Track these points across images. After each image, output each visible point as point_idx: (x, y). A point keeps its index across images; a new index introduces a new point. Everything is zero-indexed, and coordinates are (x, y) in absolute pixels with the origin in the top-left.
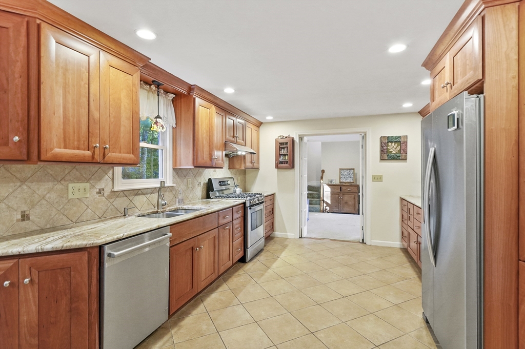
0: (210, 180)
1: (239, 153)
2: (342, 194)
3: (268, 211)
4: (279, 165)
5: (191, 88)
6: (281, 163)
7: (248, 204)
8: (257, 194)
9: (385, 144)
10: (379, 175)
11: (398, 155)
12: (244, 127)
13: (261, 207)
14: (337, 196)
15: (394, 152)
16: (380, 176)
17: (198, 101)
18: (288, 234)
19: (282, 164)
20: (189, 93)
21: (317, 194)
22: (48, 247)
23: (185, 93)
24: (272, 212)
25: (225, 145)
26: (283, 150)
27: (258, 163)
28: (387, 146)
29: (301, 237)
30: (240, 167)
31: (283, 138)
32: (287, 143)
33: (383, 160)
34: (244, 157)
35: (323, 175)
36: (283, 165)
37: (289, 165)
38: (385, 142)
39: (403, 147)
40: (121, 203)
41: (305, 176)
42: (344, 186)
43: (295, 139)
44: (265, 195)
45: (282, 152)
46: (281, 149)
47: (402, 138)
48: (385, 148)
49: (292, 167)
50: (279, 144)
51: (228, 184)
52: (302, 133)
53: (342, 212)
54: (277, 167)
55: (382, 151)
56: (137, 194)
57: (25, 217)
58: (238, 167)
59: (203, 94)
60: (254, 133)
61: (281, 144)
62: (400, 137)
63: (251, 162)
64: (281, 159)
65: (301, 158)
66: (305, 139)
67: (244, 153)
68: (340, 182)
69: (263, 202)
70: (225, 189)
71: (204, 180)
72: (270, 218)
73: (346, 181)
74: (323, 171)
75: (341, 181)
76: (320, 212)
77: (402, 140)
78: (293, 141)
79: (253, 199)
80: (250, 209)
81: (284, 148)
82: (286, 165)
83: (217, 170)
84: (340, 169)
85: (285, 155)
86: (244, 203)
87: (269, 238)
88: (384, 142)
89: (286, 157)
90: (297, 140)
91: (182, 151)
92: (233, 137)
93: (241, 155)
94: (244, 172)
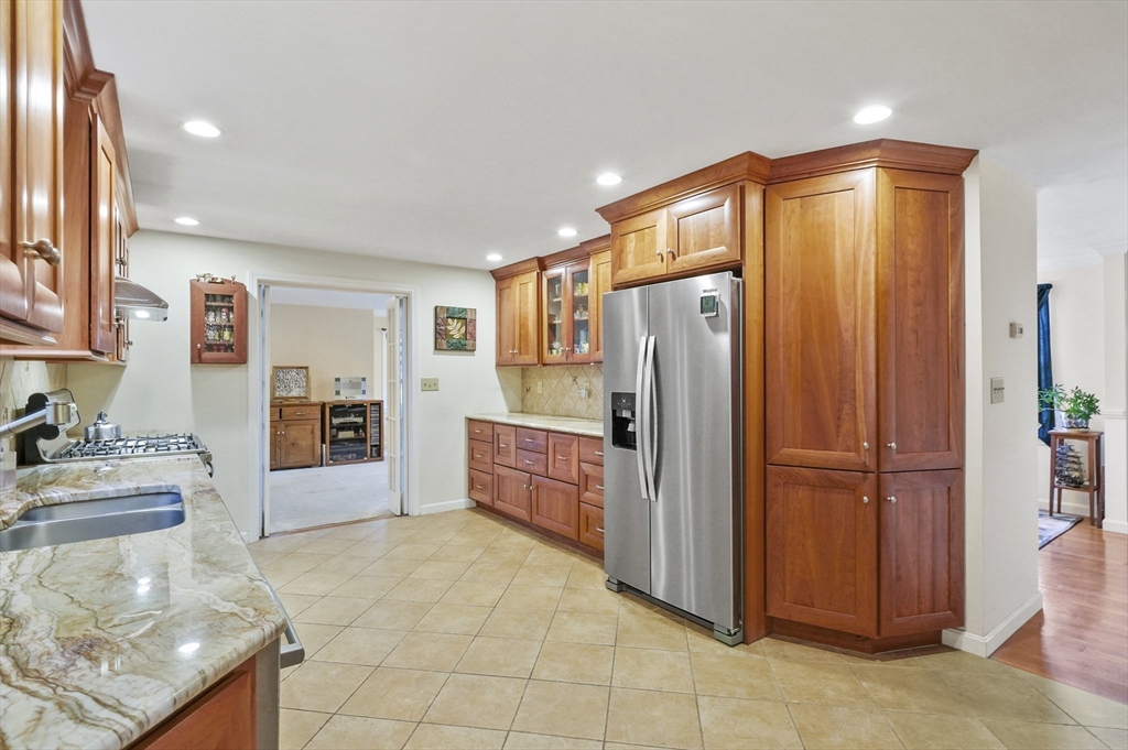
2: (283, 426)
4: (203, 355)
6: (210, 347)
9: (442, 320)
10: (430, 380)
11: (463, 342)
15: (457, 336)
16: (435, 380)
19: (212, 351)
28: (447, 324)
29: (263, 536)
31: (213, 281)
32: (226, 297)
33: (439, 349)
36: (215, 354)
37: (233, 354)
38: (443, 316)
39: (470, 329)
42: (288, 406)
43: (249, 290)
45: (213, 319)
46: (207, 310)
47: (469, 313)
48: (442, 328)
49: (244, 358)
50: (201, 297)
53: (284, 466)
54: (197, 359)
55: (437, 332)
62: (465, 310)
64: (208, 338)
66: (275, 292)
68: (275, 399)
73: (291, 395)
75: (277, 395)
77: (469, 317)
78: (245, 295)
81: (216, 309)
82: (223, 354)
84: (275, 367)
88: (441, 316)
89: (226, 334)
90: (253, 290)
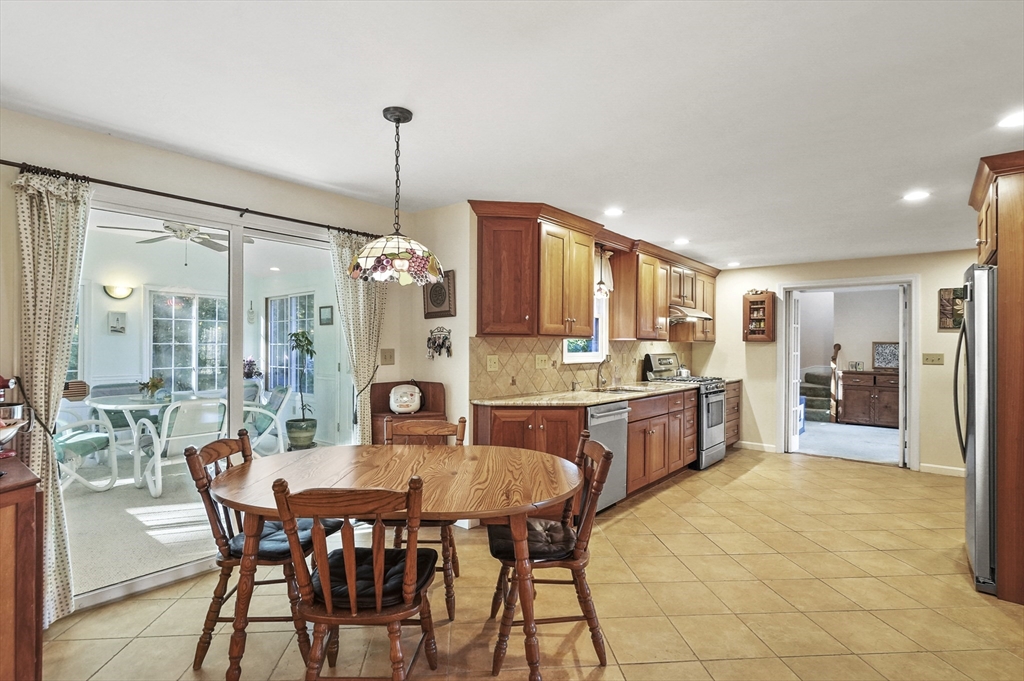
0: (647, 356)
1: (688, 319)
2: (877, 391)
3: (731, 406)
4: (749, 336)
5: (634, 244)
6: (753, 332)
7: (703, 391)
8: (715, 379)
9: (948, 301)
10: (933, 355)
12: (693, 281)
13: (721, 397)
14: (867, 393)
16: (939, 355)
17: (642, 257)
18: (765, 445)
19: (755, 334)
20: (631, 251)
21: (824, 389)
22: (555, 403)
23: (628, 250)
24: (737, 409)
25: (669, 310)
26: (756, 313)
27: (714, 333)
28: (954, 304)
29: (787, 452)
30: (687, 339)
31: (756, 293)
32: (762, 302)
33: (945, 328)
34: (694, 324)
35: (836, 353)
36: (757, 336)
37: (768, 336)
40: (567, 376)
41: (796, 354)
42: (882, 375)
43: (777, 295)
44: (727, 381)
45: (755, 315)
46: (752, 311)
48: (948, 308)
49: (772, 338)
50: (749, 304)
51: (670, 364)
52: (789, 284)
53: (876, 423)
54: (746, 339)
55: (942, 313)
56: (579, 369)
57: (514, 382)
58: (683, 338)
59: (647, 248)
60: (708, 289)
61: (753, 303)
63: (703, 332)
64: (752, 326)
65: (788, 325)
66: (796, 295)
67: (695, 320)
68: (874, 368)
69: (723, 391)
70: (665, 371)
71: (640, 356)
72: (733, 416)
73: (888, 366)
74: (838, 347)
75: (876, 365)
76: (830, 422)
78: (773, 297)
79: (710, 384)
80: (707, 397)
81: (758, 310)
82: (761, 336)
83: (655, 343)
84: (875, 343)
85: (759, 321)
86: (698, 389)
87: (731, 448)
88: (947, 297)
89: (762, 324)
90: (780, 295)
91: (621, 320)
92: (680, 297)
93: (689, 323)
94: (690, 347)
